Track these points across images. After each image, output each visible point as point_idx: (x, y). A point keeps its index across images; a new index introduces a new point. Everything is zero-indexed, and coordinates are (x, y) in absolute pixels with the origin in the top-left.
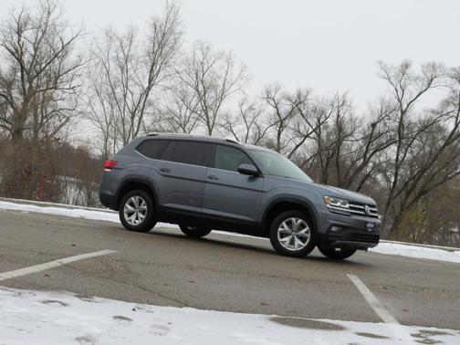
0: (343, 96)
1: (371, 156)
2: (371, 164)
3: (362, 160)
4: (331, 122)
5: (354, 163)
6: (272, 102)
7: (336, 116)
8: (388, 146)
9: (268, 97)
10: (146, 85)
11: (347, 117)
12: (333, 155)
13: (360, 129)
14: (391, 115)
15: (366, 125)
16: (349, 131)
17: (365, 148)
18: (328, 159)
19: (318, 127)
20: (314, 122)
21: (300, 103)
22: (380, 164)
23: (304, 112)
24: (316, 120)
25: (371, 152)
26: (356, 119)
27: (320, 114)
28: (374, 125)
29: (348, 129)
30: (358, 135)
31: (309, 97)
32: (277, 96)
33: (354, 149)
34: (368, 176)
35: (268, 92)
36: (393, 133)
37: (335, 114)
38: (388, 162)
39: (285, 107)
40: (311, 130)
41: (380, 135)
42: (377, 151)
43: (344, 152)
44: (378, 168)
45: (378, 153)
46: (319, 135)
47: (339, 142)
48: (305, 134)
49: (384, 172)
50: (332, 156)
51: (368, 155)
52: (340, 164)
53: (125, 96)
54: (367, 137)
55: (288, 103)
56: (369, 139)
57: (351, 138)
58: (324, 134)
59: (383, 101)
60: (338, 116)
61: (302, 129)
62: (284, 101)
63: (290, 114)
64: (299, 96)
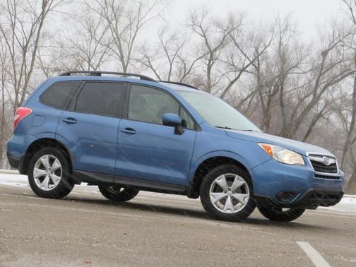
0: (286, 19)
1: (323, 91)
2: (322, 102)
3: (311, 97)
4: (271, 51)
5: (301, 100)
6: (199, 30)
7: (278, 45)
8: (342, 78)
9: (194, 24)
10: (39, 11)
11: (291, 44)
12: (275, 92)
13: (308, 58)
14: (345, 40)
15: (315, 54)
16: (294, 62)
17: (314, 82)
18: (270, 96)
19: (256, 58)
20: (250, 52)
21: (233, 29)
22: (333, 100)
23: (238, 40)
24: (253, 50)
25: (322, 86)
26: (302, 47)
27: (258, 42)
28: (325, 54)
29: (292, 59)
30: (305, 66)
31: (244, 21)
32: (205, 23)
33: (301, 83)
34: (320, 115)
35: (193, 18)
36: (348, 63)
37: (276, 41)
38: (343, 97)
39: (215, 36)
40: (248, 62)
41: (332, 66)
42: (329, 85)
43: (288, 88)
44: (331, 106)
45: (330, 88)
46: (258, 69)
47: (283, 75)
48: (241, 67)
49: (338, 110)
50: (274, 94)
51: (319, 91)
52: (285, 103)
53: (13, 25)
54: (317, 68)
55: (219, 29)
56: (320, 70)
57: (296, 70)
58: (263, 67)
59: (334, 24)
60: (280, 44)
61: (236, 61)
62: (213, 28)
63: (222, 44)
64: (231, 21)
